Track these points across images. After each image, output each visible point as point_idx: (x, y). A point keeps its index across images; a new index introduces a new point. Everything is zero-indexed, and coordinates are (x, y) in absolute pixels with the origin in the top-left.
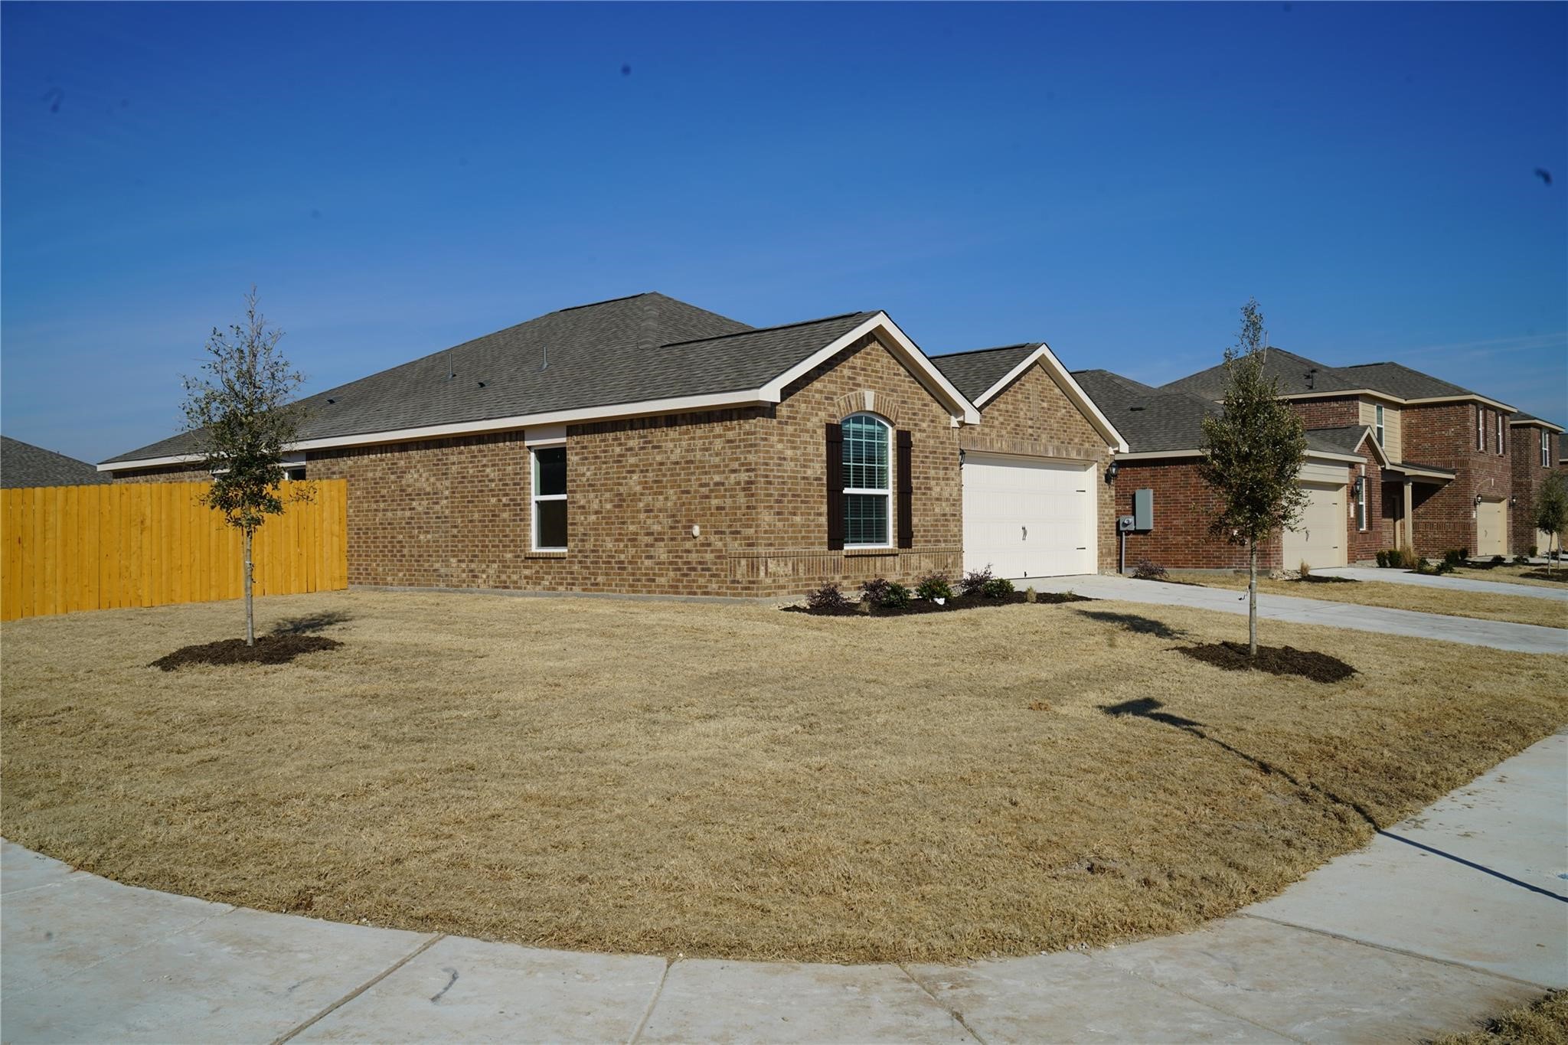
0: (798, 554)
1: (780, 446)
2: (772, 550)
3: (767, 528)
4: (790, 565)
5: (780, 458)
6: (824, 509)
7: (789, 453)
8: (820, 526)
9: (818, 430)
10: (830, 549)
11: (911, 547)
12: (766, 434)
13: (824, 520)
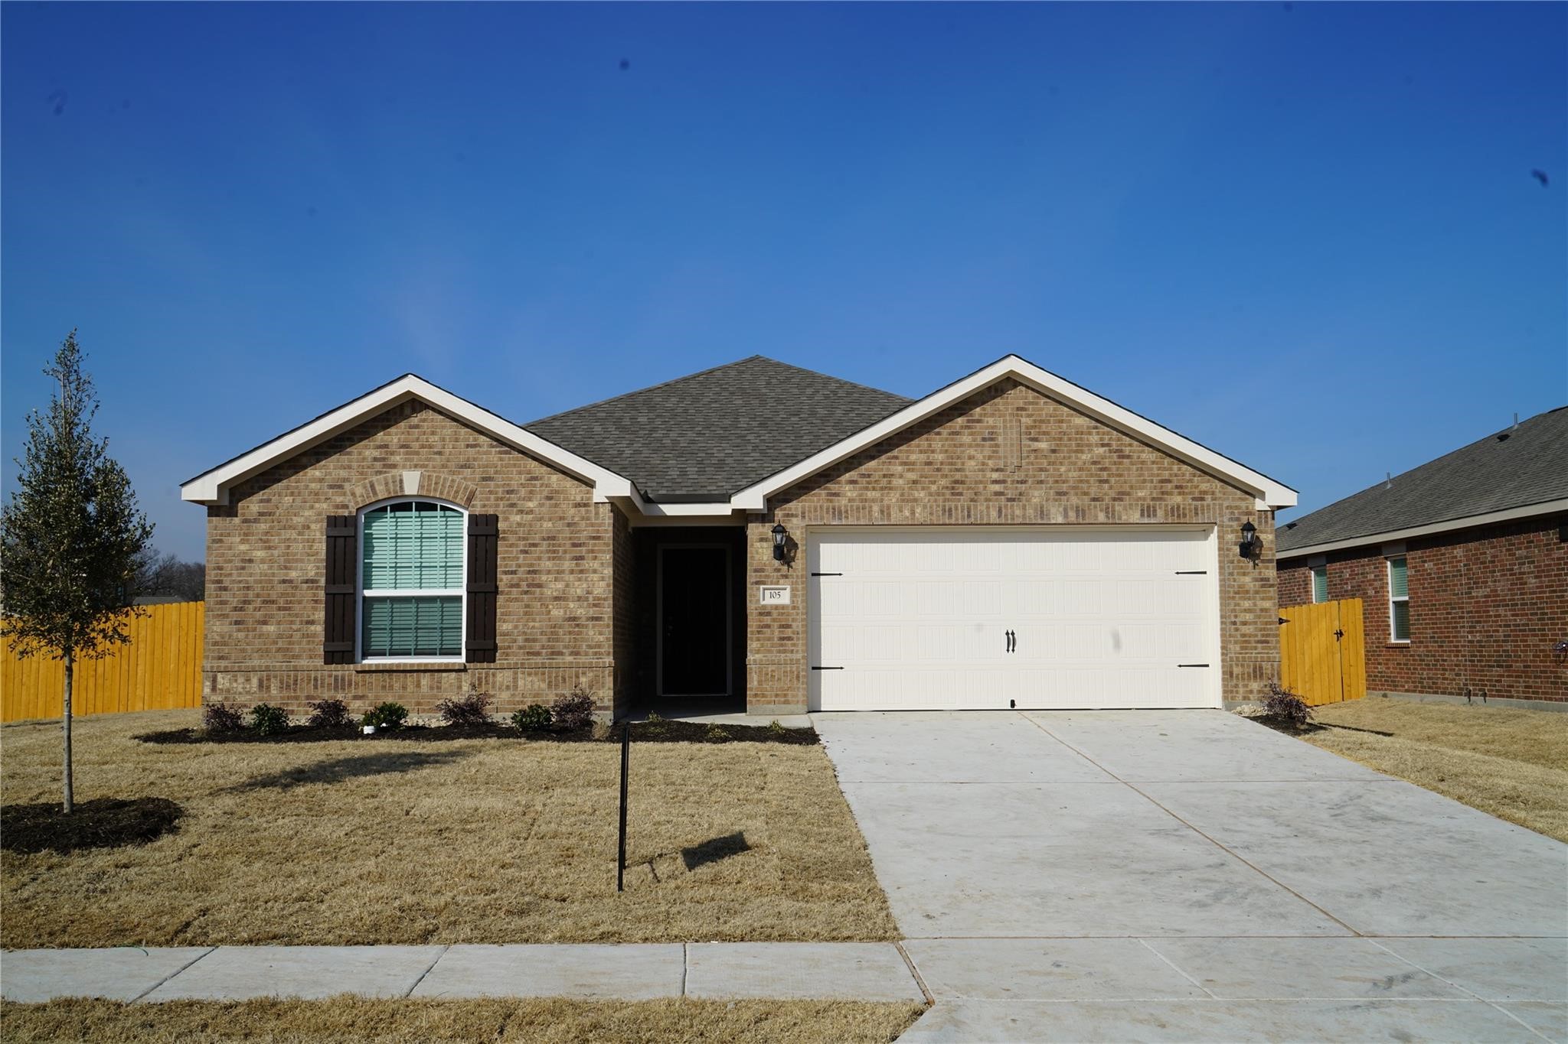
0: (267, 669)
1: (243, 547)
2: (223, 664)
3: (218, 638)
4: (255, 681)
5: (243, 561)
6: (320, 615)
7: (260, 554)
8: (314, 635)
9: (313, 526)
10: (326, 663)
11: (494, 661)
12: (221, 535)
13: (319, 629)
